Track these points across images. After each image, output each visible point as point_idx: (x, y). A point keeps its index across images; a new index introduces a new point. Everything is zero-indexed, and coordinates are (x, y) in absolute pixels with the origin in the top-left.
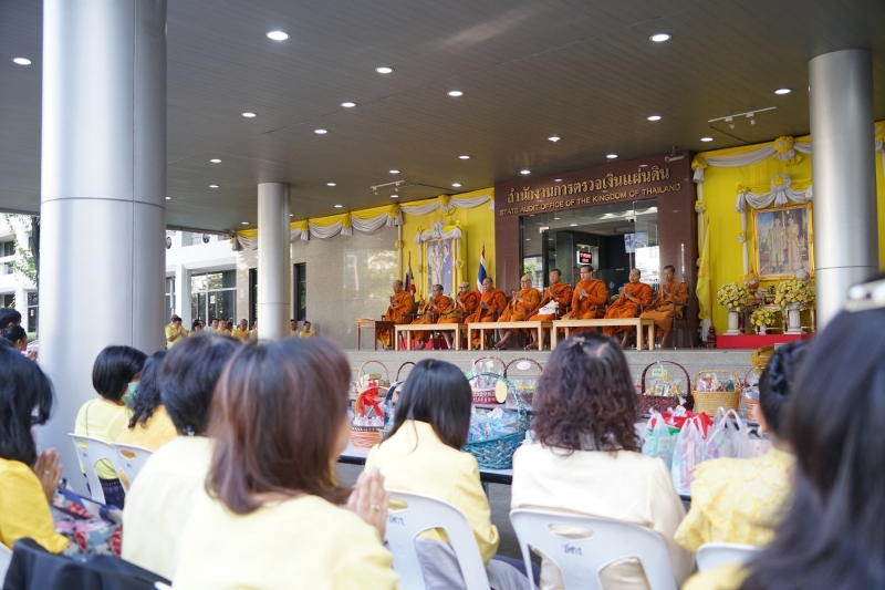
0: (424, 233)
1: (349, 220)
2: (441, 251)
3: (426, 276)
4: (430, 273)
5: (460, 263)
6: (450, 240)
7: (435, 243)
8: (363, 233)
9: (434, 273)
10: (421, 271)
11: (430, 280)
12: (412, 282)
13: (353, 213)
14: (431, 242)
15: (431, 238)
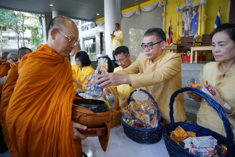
0: (181, 6)
1: (139, 7)
2: (191, 13)
3: (181, 27)
4: (183, 25)
5: (204, 17)
6: (197, 7)
7: (187, 10)
8: (146, 12)
9: (186, 25)
10: (178, 25)
11: (183, 29)
12: (172, 30)
13: (140, 4)
14: (185, 10)
15: (186, 7)
